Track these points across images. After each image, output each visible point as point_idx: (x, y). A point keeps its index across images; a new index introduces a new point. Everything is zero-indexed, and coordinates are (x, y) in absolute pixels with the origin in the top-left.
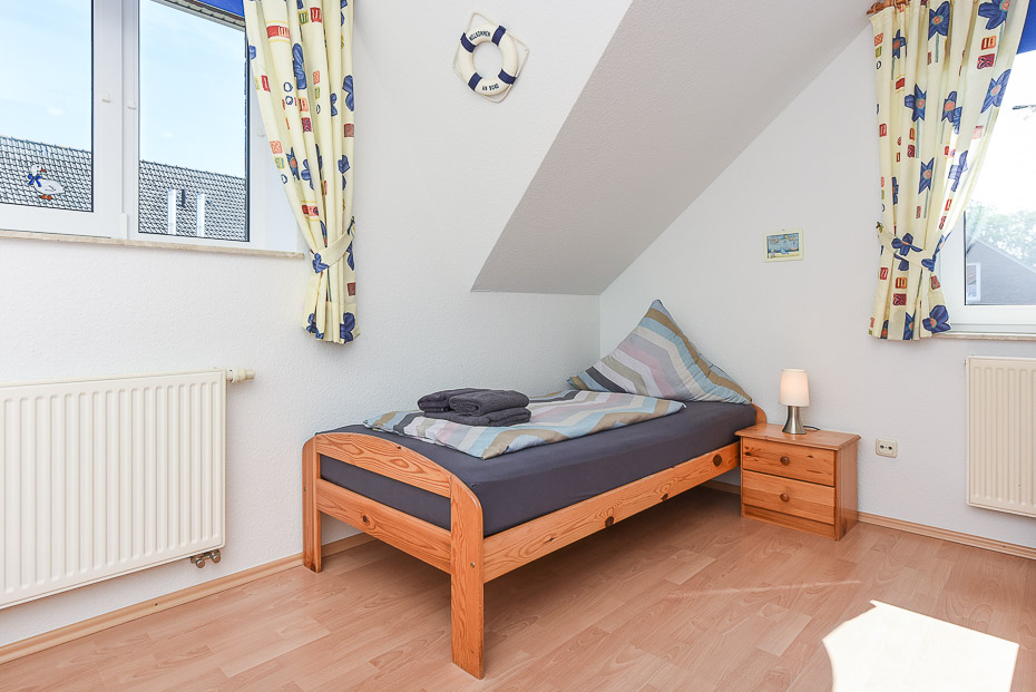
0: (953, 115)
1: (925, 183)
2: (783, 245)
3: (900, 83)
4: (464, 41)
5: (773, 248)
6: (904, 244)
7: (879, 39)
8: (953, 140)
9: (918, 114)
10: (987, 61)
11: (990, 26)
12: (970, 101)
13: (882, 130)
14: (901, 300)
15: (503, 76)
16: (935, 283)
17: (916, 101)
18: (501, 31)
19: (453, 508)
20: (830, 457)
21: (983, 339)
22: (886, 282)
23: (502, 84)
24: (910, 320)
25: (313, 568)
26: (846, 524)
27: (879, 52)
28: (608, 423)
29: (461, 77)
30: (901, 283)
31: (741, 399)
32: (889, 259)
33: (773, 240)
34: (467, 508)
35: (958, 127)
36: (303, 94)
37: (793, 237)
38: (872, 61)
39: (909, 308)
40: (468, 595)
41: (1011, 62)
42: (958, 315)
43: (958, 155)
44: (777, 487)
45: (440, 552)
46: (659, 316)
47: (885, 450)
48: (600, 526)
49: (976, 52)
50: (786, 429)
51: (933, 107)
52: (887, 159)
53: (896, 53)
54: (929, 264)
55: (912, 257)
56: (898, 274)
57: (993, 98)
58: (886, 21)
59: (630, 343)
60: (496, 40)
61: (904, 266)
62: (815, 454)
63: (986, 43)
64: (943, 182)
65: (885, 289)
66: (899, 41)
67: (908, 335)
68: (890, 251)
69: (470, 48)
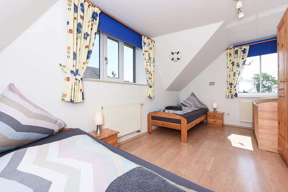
0: (238, 66)
1: (234, 75)
2: (212, 84)
3: (230, 61)
4: (172, 53)
5: (210, 84)
6: (231, 84)
7: (227, 54)
8: (238, 69)
9: (233, 65)
10: (243, 58)
11: (243, 54)
12: (241, 64)
13: (228, 67)
14: (231, 92)
15: (178, 59)
16: (235, 90)
17: (233, 64)
18: (178, 52)
19: (182, 121)
20: (221, 115)
21: (242, 98)
22: (228, 90)
23: (177, 60)
24: (232, 95)
25: (150, 133)
26: (223, 125)
27: (227, 56)
28: (192, 111)
29: (171, 59)
30: (230, 90)
31: (206, 107)
32: (229, 86)
33: (210, 83)
34: (184, 121)
35: (239, 67)
36: (149, 61)
37: (214, 83)
38: (226, 57)
39: (232, 93)
40: (184, 133)
41: (246, 58)
42: (238, 94)
43: (239, 71)
44: (213, 120)
45: (179, 127)
46: (193, 94)
47: (228, 114)
48: (195, 125)
49: (241, 57)
50: (214, 112)
51: (235, 64)
52: (229, 71)
53: (230, 56)
54: (235, 87)
55: (232, 86)
56: (230, 88)
57: (244, 64)
58: (228, 51)
59: (188, 99)
60: (178, 53)
61: (231, 87)
62: (219, 115)
63: (243, 56)
64: (237, 75)
65: (229, 90)
66: (230, 54)
67: (232, 97)
68: (229, 85)
69: (173, 54)
